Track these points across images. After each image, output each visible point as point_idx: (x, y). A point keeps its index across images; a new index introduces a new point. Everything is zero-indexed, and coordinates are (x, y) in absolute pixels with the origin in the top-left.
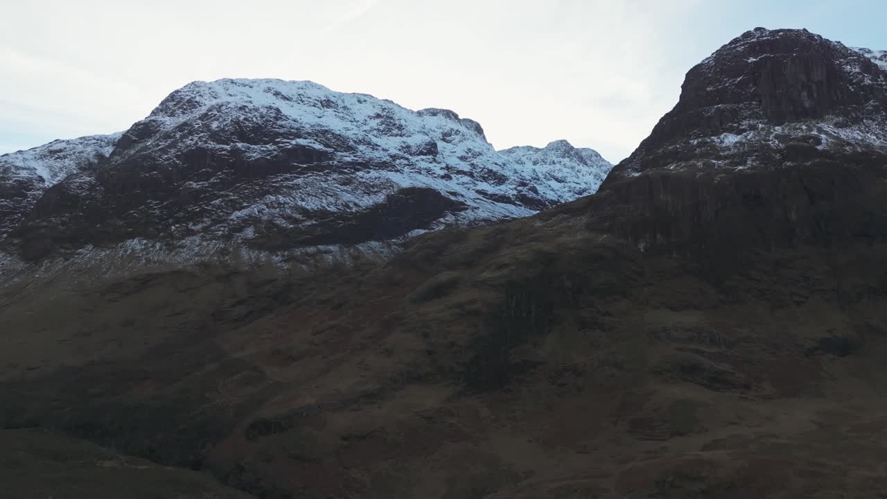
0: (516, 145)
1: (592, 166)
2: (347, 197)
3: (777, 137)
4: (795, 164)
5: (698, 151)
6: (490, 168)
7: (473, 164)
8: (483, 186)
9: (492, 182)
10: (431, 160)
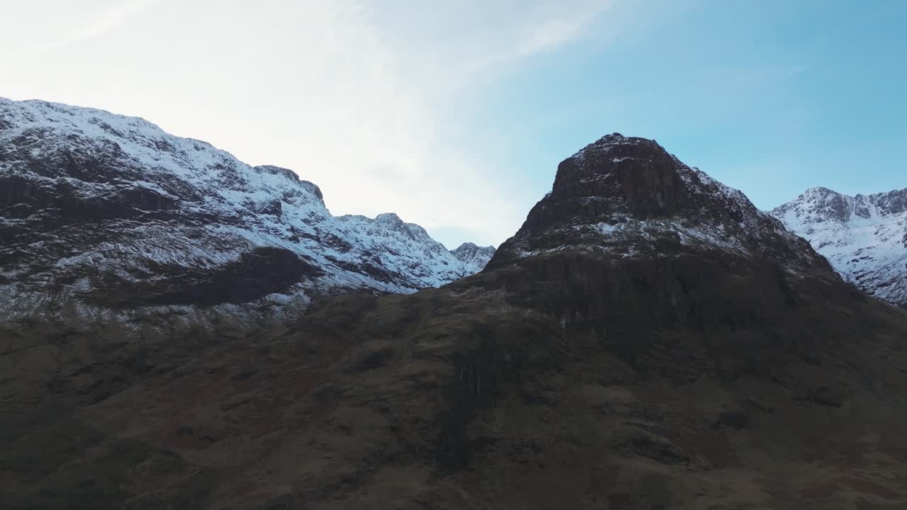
0: (348, 214)
1: (420, 242)
2: (198, 252)
3: (646, 230)
4: (667, 255)
5: (582, 236)
6: (335, 234)
7: (316, 229)
8: (330, 252)
9: (337, 248)
10: (276, 220)
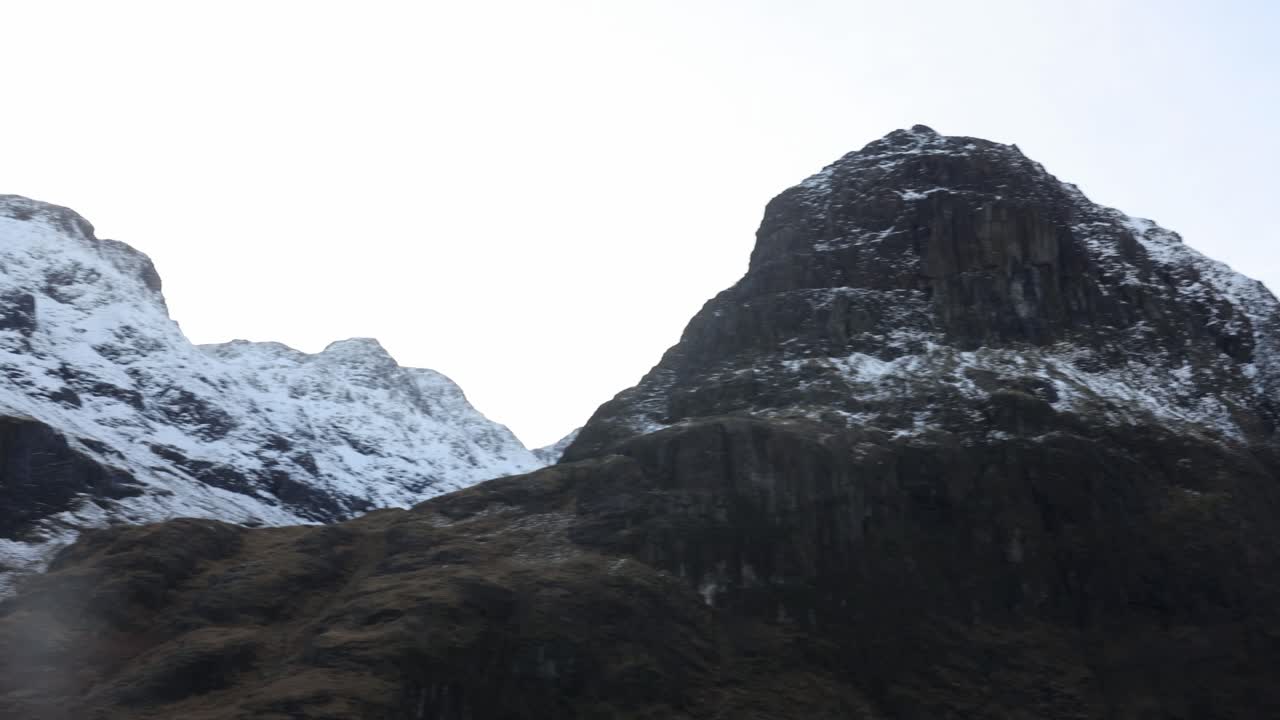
0: (241, 337)
1: (444, 420)
3: (969, 373)
4: (1012, 437)
5: (803, 386)
6: (188, 389)
7: (135, 373)
8: (169, 435)
9: (191, 427)
10: (17, 345)
